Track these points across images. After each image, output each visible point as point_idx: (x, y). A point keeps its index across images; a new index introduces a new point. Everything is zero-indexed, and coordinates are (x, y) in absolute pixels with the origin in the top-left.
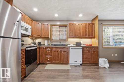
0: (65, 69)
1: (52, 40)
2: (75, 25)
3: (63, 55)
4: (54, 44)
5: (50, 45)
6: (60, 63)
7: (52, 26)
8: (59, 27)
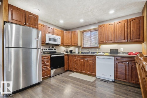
0: (85, 80)
1: (83, 48)
2: (107, 26)
3: (89, 65)
4: (85, 52)
5: (80, 53)
6: (85, 73)
7: (83, 32)
8: (91, 32)
